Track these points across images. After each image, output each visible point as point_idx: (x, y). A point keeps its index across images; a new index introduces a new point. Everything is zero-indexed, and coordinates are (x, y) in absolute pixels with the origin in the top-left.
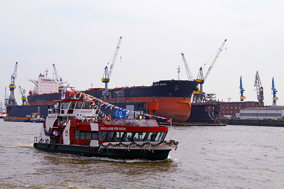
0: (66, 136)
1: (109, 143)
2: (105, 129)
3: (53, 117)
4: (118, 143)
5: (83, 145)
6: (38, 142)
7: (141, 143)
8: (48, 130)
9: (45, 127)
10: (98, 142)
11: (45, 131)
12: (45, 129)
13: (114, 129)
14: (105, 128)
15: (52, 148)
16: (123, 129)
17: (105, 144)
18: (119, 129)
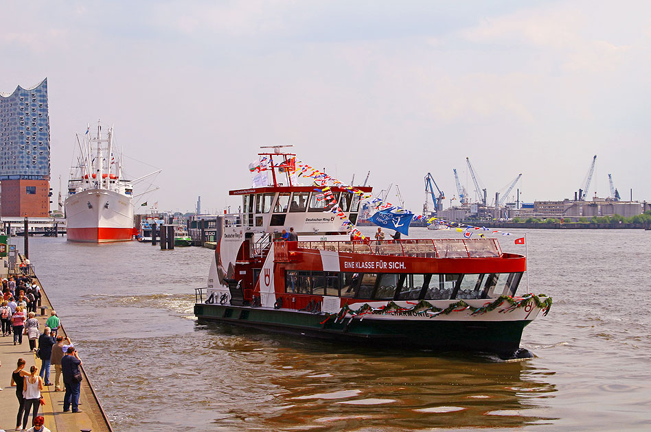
0: (267, 285)
1: (362, 304)
2: (355, 266)
3: (237, 236)
4: (386, 303)
5: (305, 310)
6: (204, 302)
7: (444, 303)
8: (225, 270)
9: (218, 262)
10: (339, 300)
11: (220, 272)
12: (219, 267)
13: (375, 266)
14: (355, 264)
15: (235, 317)
16: (398, 265)
17: (355, 306)
18: (388, 266)
